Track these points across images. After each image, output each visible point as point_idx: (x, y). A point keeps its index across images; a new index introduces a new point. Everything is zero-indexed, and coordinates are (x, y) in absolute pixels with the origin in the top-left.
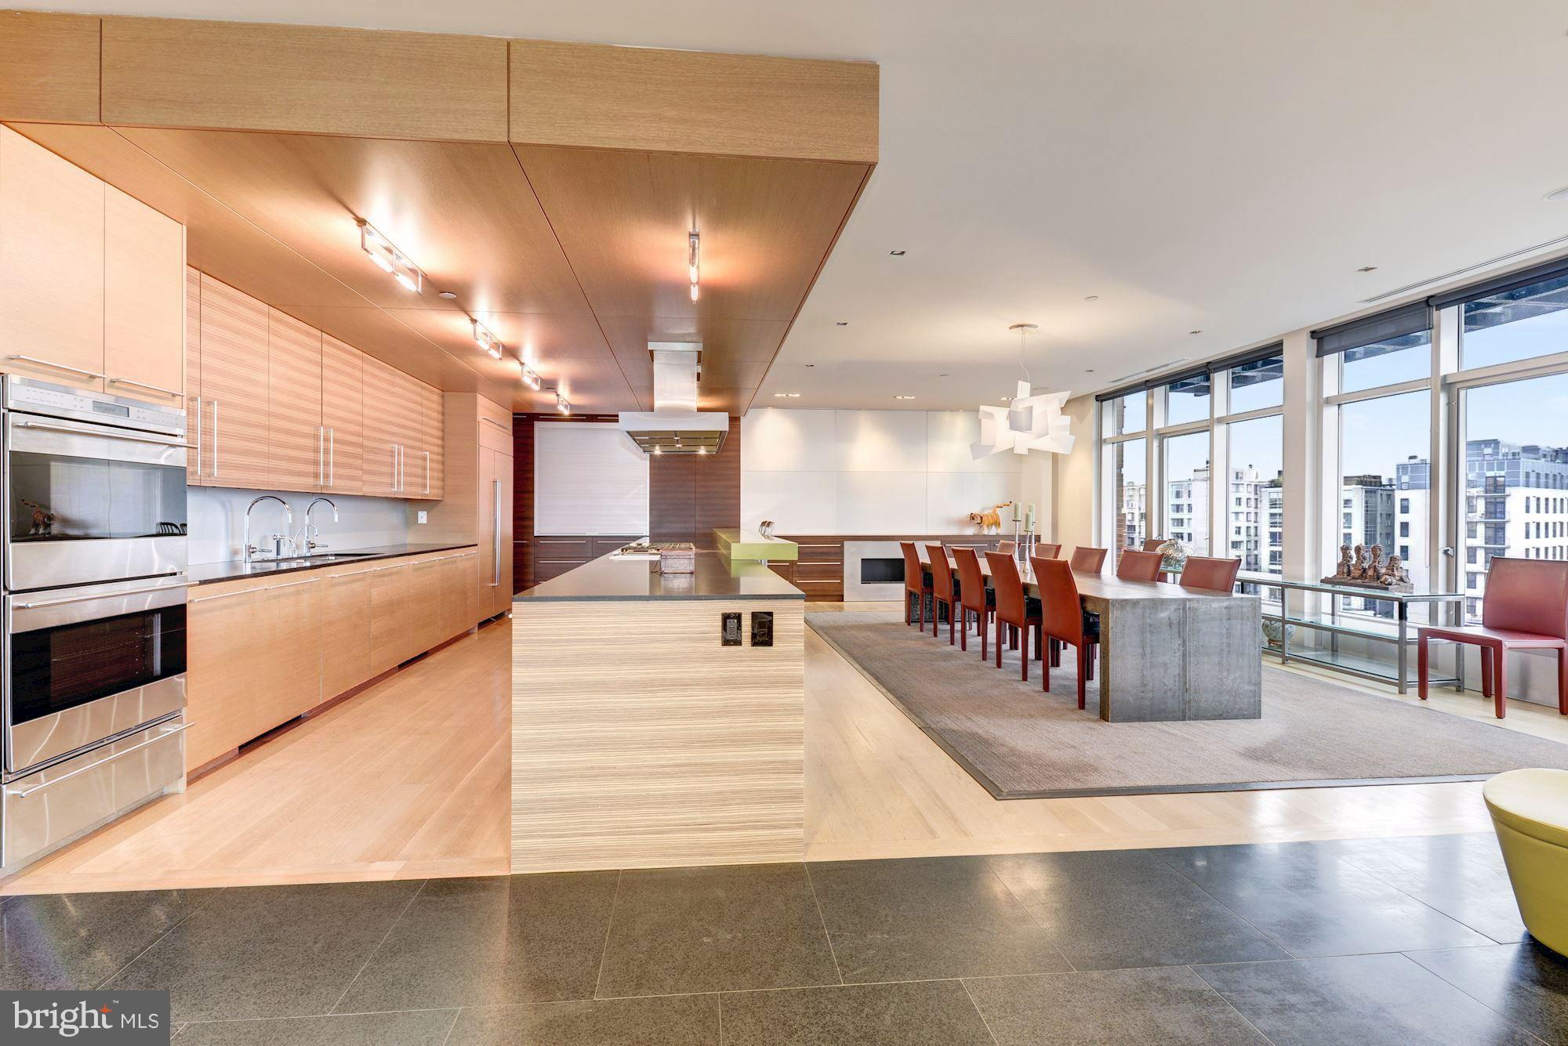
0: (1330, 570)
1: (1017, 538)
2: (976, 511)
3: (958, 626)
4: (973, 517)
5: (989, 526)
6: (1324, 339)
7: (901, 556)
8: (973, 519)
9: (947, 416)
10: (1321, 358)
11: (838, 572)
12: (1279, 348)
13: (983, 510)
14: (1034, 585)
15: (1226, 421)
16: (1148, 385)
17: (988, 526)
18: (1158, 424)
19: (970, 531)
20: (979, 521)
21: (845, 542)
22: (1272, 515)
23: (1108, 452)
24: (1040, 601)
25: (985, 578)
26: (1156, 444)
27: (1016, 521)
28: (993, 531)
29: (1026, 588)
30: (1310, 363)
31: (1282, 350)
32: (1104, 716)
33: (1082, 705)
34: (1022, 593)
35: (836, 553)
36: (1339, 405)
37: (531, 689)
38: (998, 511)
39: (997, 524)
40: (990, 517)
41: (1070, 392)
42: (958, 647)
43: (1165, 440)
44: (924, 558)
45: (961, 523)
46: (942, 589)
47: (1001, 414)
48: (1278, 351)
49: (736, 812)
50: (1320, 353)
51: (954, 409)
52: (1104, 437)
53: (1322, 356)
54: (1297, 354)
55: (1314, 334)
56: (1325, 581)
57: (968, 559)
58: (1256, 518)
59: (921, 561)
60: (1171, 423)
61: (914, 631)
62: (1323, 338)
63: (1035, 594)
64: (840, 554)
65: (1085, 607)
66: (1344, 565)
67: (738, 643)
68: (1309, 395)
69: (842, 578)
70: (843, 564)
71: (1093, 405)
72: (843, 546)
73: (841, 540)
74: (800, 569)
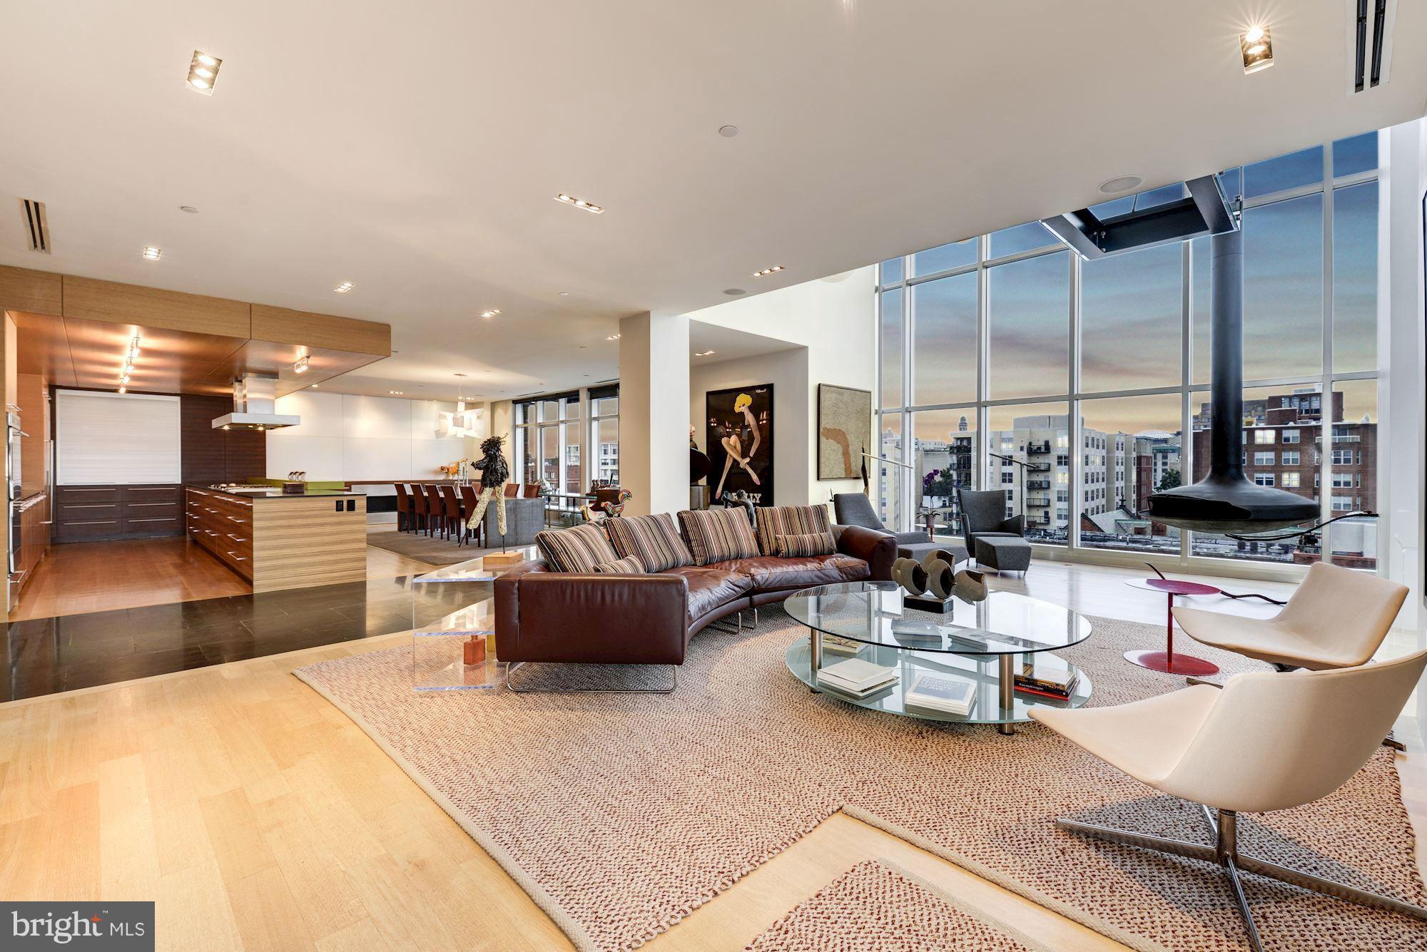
0: (588, 491)
2: (445, 465)
3: (429, 530)
4: (442, 469)
6: (593, 392)
7: (396, 494)
9: (425, 404)
10: (592, 402)
12: (579, 393)
13: (449, 464)
17: (451, 475)
19: (436, 478)
20: (447, 471)
23: (519, 432)
25: (441, 499)
26: (539, 430)
28: (454, 478)
30: (587, 401)
32: (486, 547)
33: (479, 546)
37: (261, 529)
38: (459, 465)
39: (458, 473)
40: (454, 469)
42: (429, 537)
44: (409, 491)
45: (436, 472)
46: (419, 509)
47: (449, 416)
48: (577, 394)
49: (342, 566)
50: (592, 398)
51: (430, 400)
52: (517, 424)
54: (584, 396)
55: (591, 390)
56: (587, 495)
57: (432, 489)
59: (408, 493)
61: (404, 534)
66: (593, 488)
67: (342, 510)
68: (587, 416)
71: (511, 406)
73: (353, 484)
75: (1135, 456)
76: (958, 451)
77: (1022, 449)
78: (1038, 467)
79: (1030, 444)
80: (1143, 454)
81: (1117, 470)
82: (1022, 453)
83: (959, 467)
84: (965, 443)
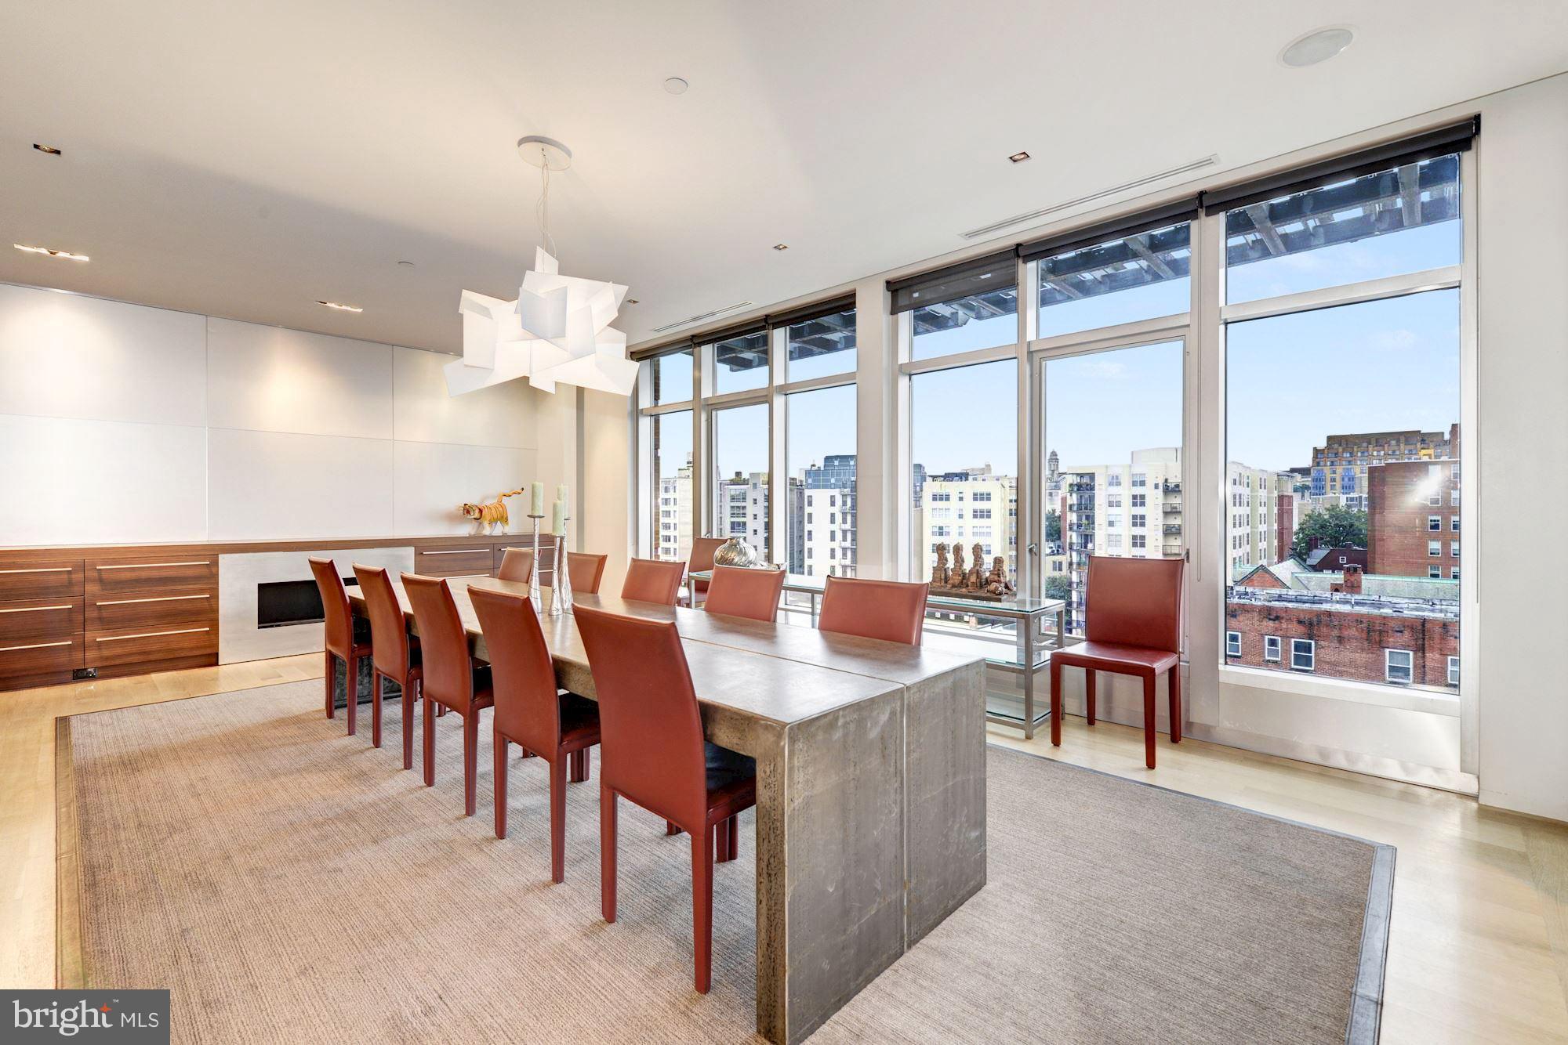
1: (537, 540)
2: (474, 500)
4: (467, 510)
5: (493, 522)
6: (901, 290)
8: (468, 512)
9: (429, 359)
10: (896, 316)
11: (207, 614)
12: (850, 300)
13: (485, 498)
14: (579, 667)
15: (786, 390)
16: (692, 342)
17: (490, 523)
18: (706, 393)
19: (465, 530)
20: (477, 515)
21: (221, 557)
22: (732, 507)
23: (645, 424)
24: (596, 704)
25: (472, 638)
26: (704, 417)
27: (534, 517)
28: (498, 530)
29: (561, 670)
30: (884, 320)
31: (855, 303)
34: (551, 680)
35: (197, 579)
36: (910, 376)
38: (505, 500)
39: (504, 519)
40: (493, 510)
41: (626, 288)
43: (714, 413)
45: (451, 518)
47: (504, 311)
48: (851, 304)
50: (895, 310)
51: (440, 349)
52: (640, 407)
53: (897, 314)
54: (872, 308)
55: (889, 284)
58: (721, 510)
60: (721, 392)
62: (896, 290)
63: (583, 686)
64: (210, 578)
65: (712, 735)
68: (885, 359)
69: (214, 624)
70: (215, 596)
72: (215, 563)
73: (212, 553)
74: (105, 614)
75: (1276, 495)
76: (1078, 490)
77: (1156, 487)
78: (1176, 508)
79: (1166, 480)
80: (1286, 494)
81: (1260, 512)
82: (1156, 490)
83: (1079, 509)
84: (1086, 480)
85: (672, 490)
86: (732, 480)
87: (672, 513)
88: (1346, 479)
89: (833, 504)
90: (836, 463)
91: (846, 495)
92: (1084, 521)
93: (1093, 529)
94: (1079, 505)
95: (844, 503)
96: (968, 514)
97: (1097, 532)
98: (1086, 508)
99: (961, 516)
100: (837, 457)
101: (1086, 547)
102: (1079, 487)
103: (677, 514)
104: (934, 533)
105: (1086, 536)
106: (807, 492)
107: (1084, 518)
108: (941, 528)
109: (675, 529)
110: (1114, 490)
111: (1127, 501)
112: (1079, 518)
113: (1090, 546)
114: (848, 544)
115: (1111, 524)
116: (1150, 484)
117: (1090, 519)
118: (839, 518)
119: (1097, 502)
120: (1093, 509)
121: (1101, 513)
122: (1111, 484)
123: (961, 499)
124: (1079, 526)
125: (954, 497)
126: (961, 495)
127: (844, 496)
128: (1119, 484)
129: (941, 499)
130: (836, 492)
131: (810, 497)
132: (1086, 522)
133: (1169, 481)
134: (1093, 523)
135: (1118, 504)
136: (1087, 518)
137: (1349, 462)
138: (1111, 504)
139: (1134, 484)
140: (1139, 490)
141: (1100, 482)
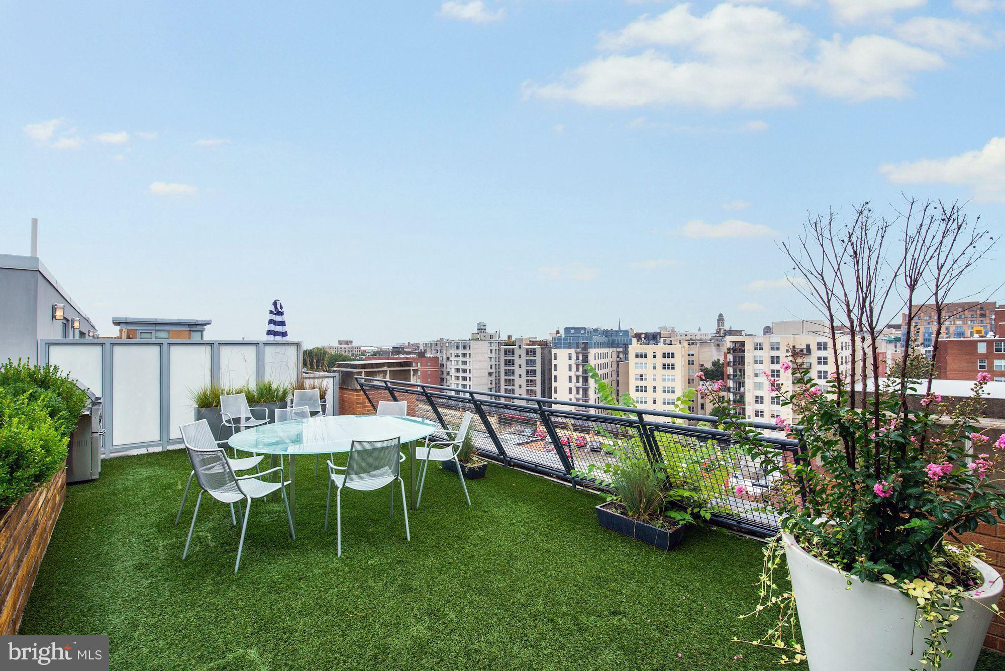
22: (505, 360)
76: (733, 352)
77: (787, 351)
79: (794, 347)
82: (787, 354)
83: (734, 365)
84: (739, 347)
85: (468, 348)
86: (505, 343)
87: (468, 362)
88: (926, 335)
89: (570, 358)
90: (572, 332)
91: (579, 353)
92: (738, 373)
93: (744, 378)
94: (735, 362)
95: (578, 358)
96: (659, 366)
97: (746, 380)
98: (739, 364)
99: (654, 368)
100: (572, 328)
101: (739, 390)
102: (734, 350)
103: (471, 362)
104: (637, 379)
105: (739, 383)
106: (553, 351)
107: (738, 370)
108: (641, 376)
109: (470, 373)
110: (758, 353)
111: (767, 361)
112: (735, 371)
113: (742, 389)
114: (580, 385)
115: (756, 375)
116: (783, 348)
117: (743, 372)
118: (574, 368)
119: (746, 361)
120: (744, 365)
121: (749, 369)
122: (756, 349)
123: (654, 357)
124: (735, 376)
125: (650, 356)
126: (654, 354)
127: (577, 353)
128: (761, 349)
129: (641, 357)
130: (572, 351)
131: (555, 354)
132: (739, 374)
133: (796, 347)
134: (744, 374)
135: (761, 362)
136: (740, 371)
137: (929, 323)
138: (756, 362)
139: (772, 349)
140: (775, 353)
141: (749, 347)
